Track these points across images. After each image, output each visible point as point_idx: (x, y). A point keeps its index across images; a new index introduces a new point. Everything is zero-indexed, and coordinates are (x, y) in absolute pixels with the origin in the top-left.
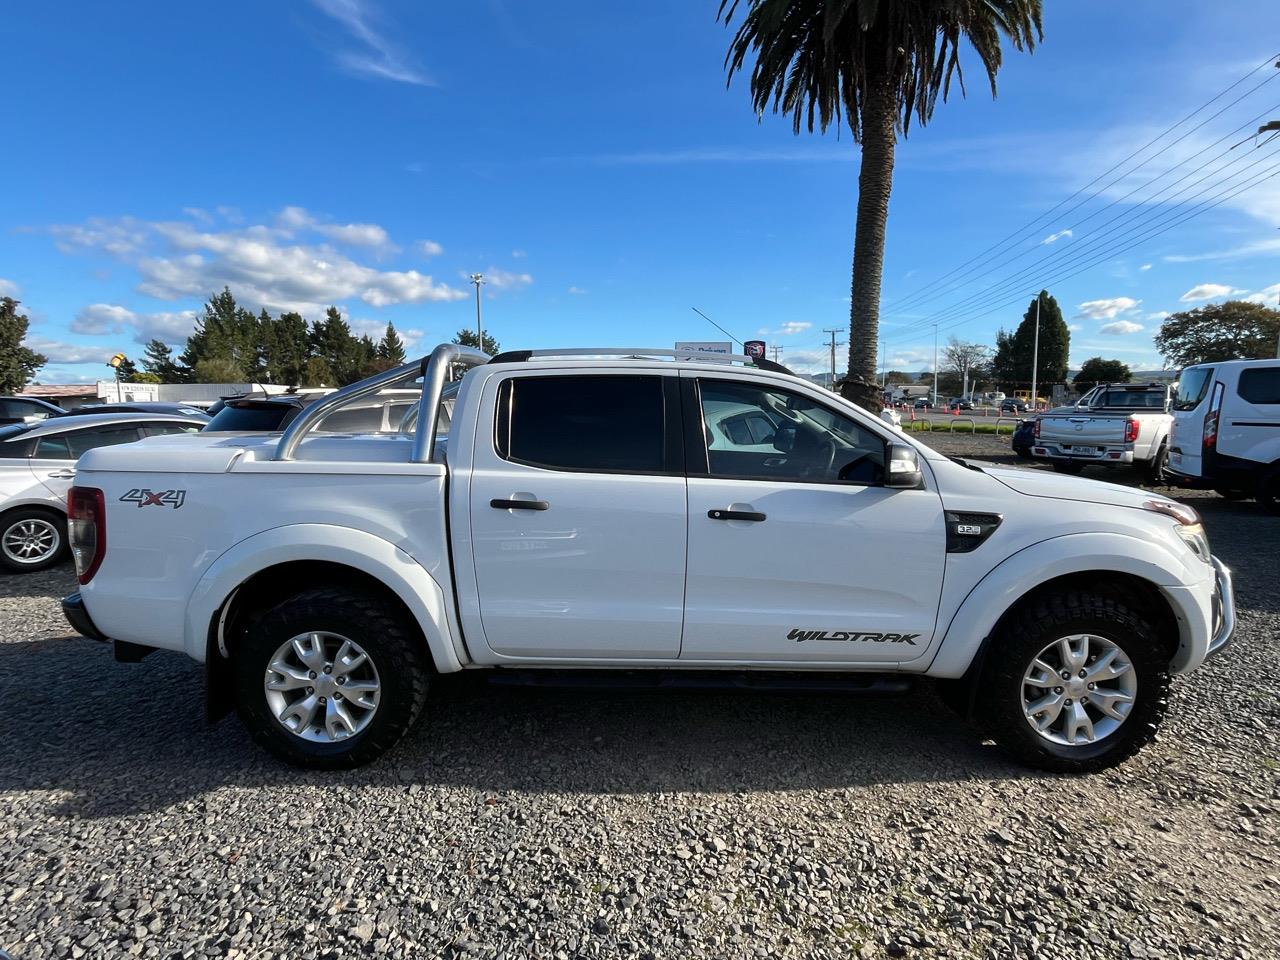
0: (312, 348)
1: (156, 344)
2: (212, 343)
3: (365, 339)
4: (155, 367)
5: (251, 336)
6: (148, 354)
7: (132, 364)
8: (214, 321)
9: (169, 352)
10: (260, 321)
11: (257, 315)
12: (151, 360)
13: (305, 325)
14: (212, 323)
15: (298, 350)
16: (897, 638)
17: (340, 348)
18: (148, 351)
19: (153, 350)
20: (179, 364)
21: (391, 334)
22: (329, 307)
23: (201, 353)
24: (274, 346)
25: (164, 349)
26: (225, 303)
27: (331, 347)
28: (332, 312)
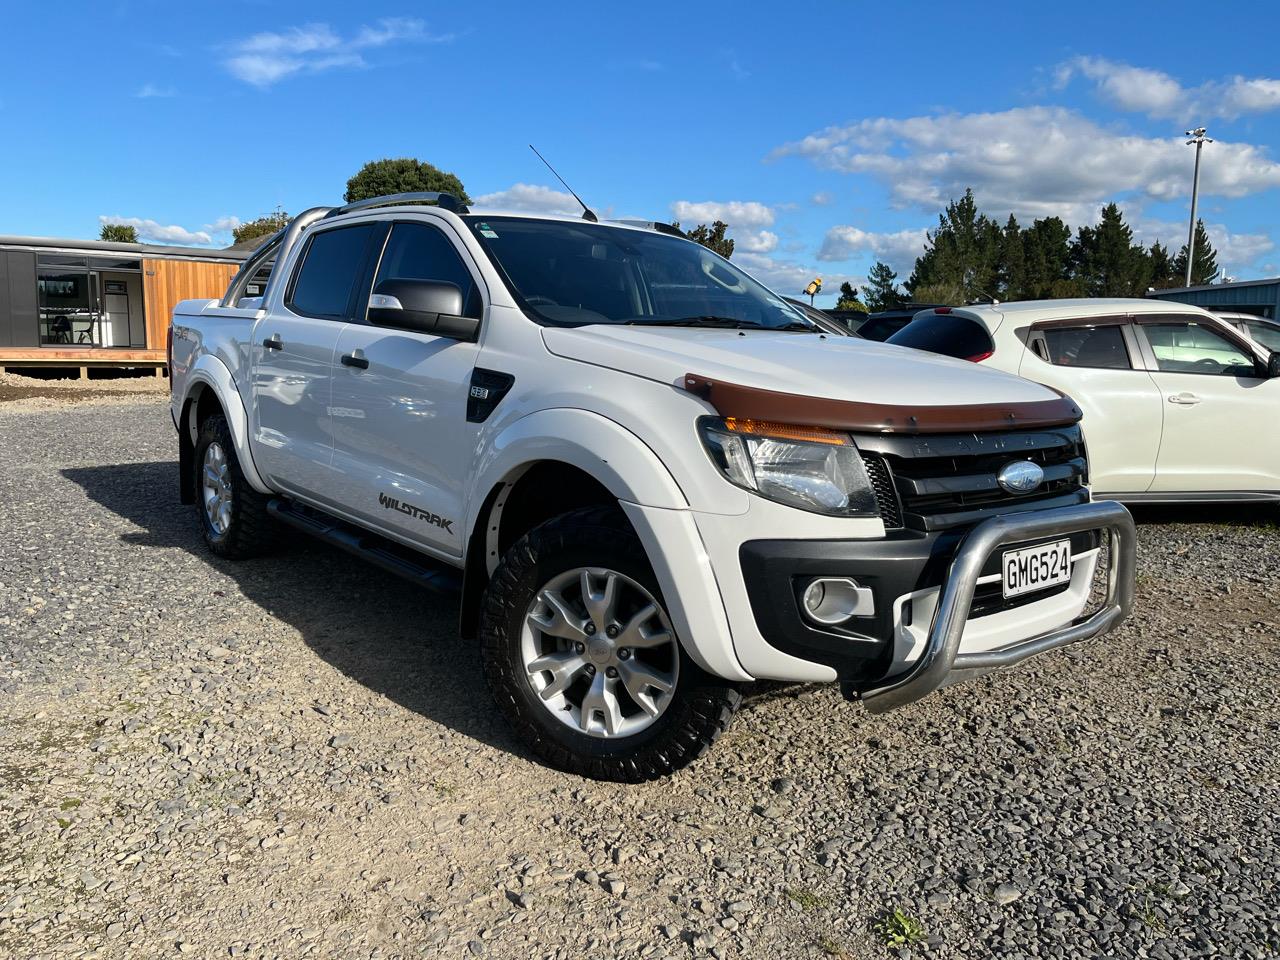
0: (1071, 266)
1: (880, 267)
2: (940, 264)
3: (1155, 250)
4: (876, 296)
5: (988, 253)
6: (871, 280)
7: (855, 293)
8: (948, 235)
9: (894, 277)
10: (1004, 233)
11: (1003, 223)
12: (873, 287)
13: (1067, 233)
14: (945, 239)
15: (1050, 269)
16: (431, 518)
17: (1113, 264)
18: (871, 276)
19: (876, 275)
20: (903, 291)
21: (1200, 238)
22: (1106, 205)
23: (926, 278)
24: (1017, 266)
25: (889, 273)
26: (963, 211)
27: (1098, 264)
28: (1110, 214)
